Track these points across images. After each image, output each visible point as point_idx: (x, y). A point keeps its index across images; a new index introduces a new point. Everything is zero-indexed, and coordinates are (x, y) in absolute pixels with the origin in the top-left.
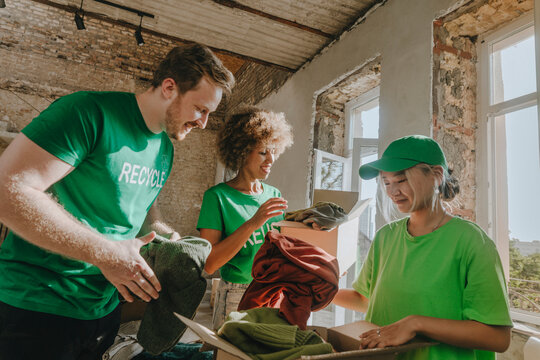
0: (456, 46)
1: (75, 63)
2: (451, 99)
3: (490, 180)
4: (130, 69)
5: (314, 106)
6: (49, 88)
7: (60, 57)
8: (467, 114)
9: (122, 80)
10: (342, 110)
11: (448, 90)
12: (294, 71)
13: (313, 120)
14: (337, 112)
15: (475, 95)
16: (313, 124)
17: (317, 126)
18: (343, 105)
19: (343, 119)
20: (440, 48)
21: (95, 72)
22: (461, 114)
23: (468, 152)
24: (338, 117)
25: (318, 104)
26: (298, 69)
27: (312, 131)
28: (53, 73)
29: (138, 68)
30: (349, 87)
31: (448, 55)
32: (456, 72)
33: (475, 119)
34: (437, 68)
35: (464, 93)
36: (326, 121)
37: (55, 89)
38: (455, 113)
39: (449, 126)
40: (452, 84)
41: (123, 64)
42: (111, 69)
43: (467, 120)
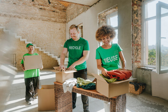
0: (137, 3)
1: (19, 5)
2: (136, 18)
3: (144, 37)
4: (36, 6)
5: (98, 18)
6: (13, 14)
7: (14, 3)
8: (139, 21)
9: (34, 9)
10: (105, 18)
11: (135, 15)
12: (90, 7)
13: (98, 22)
14: (104, 18)
15: (141, 16)
16: (98, 23)
17: (99, 23)
18: (105, 16)
19: (106, 20)
20: (134, 4)
21: (25, 8)
22: (138, 21)
23: (140, 30)
24: (104, 20)
25: (99, 17)
26: (92, 6)
27: (98, 25)
28: (13, 9)
29: (39, 5)
30: (108, 12)
31: (135, 6)
32: (137, 10)
33: (141, 22)
34: (133, 10)
35: (139, 16)
36: (101, 21)
37: (15, 14)
38: (137, 21)
39: (135, 25)
40: (136, 13)
41: (34, 4)
42: (30, 6)
43: (139, 23)
